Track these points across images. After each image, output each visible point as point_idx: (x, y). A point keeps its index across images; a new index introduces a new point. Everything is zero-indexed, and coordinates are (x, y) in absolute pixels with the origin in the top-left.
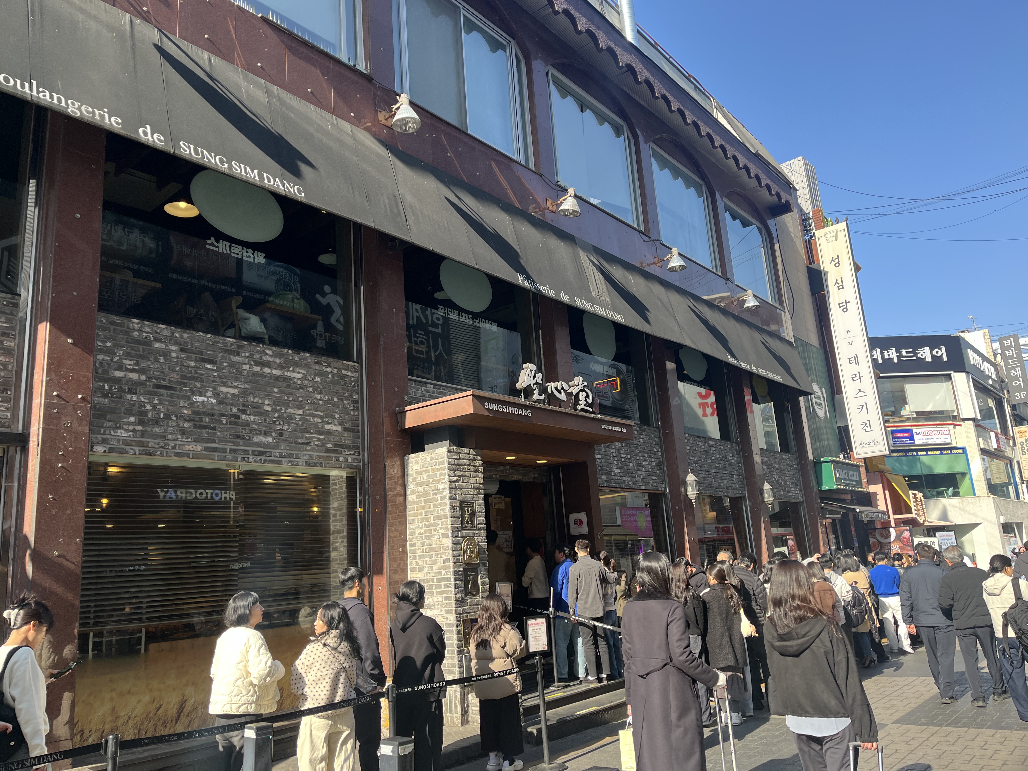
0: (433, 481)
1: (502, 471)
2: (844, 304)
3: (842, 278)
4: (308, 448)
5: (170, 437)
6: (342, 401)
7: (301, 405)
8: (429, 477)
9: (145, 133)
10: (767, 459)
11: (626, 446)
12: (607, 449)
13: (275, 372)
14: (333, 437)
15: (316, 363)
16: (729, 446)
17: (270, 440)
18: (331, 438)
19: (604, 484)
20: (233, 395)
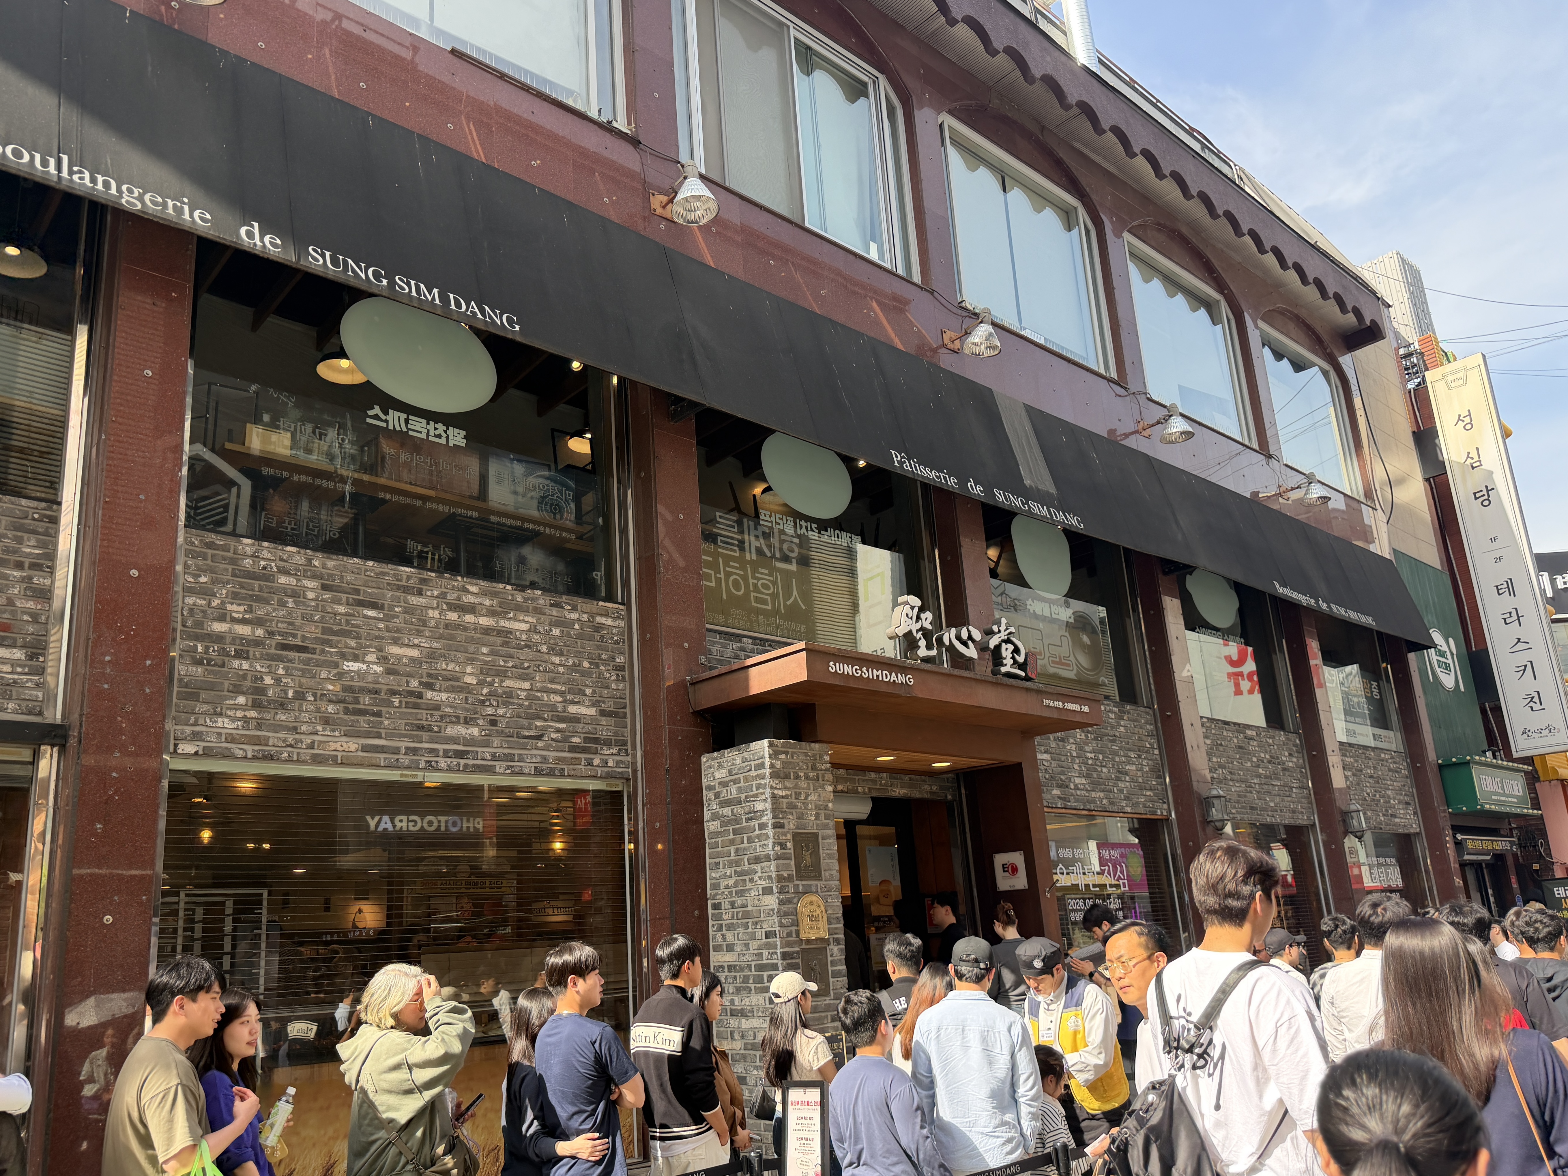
0: (746, 797)
1: (874, 781)
2: (1485, 492)
3: (1477, 449)
4: (540, 744)
5: (304, 728)
6: (597, 666)
7: (527, 674)
8: (740, 790)
9: (250, 235)
10: (1352, 760)
11: (1096, 739)
12: (1061, 743)
13: (484, 621)
14: (581, 725)
15: (552, 605)
16: (1283, 738)
17: (475, 731)
18: (579, 727)
19: (1056, 804)
20: (412, 660)
